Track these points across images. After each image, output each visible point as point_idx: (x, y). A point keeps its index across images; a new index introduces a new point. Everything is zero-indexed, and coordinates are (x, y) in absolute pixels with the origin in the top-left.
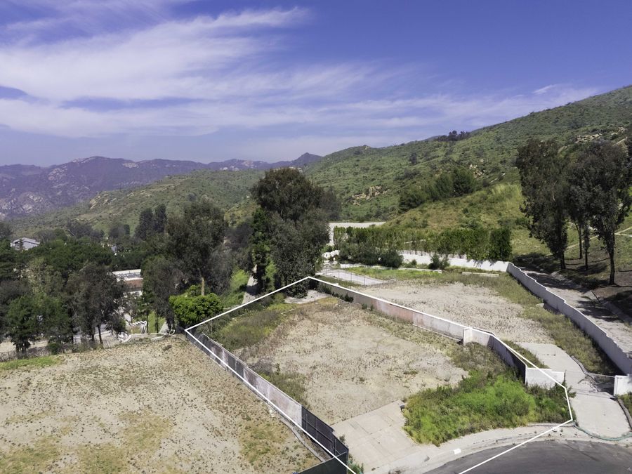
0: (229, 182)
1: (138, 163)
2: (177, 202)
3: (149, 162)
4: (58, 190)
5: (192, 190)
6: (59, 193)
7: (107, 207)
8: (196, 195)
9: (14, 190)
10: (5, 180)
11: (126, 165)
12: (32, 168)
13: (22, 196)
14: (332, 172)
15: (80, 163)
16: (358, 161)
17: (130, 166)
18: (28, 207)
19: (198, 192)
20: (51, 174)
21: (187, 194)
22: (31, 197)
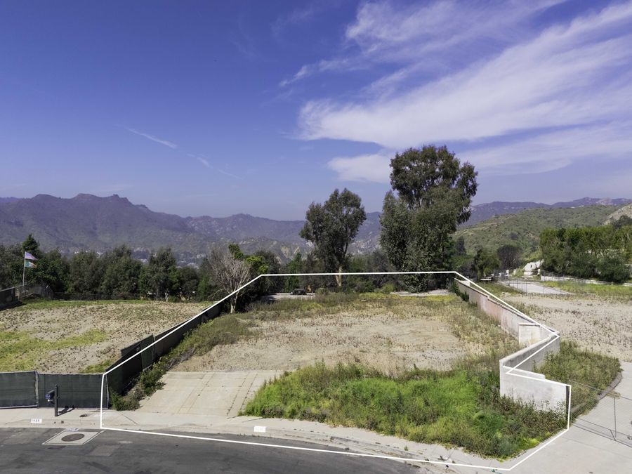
0: (565, 220)
1: (476, 207)
2: (497, 240)
3: (487, 205)
5: (515, 228)
8: (519, 233)
19: (522, 230)
21: (509, 233)
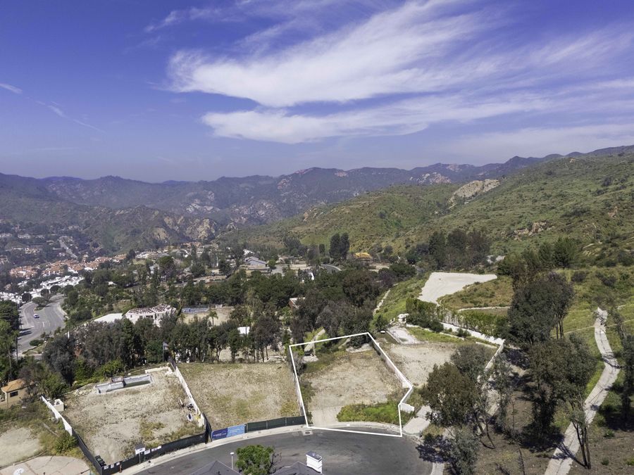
1: (348, 172)
4: (284, 197)
6: (284, 201)
7: (315, 222)
8: (386, 212)
9: (252, 197)
10: (247, 189)
11: (338, 174)
12: (267, 178)
13: (258, 203)
14: (514, 196)
15: (301, 173)
16: (545, 184)
17: (341, 175)
18: (262, 212)
19: (388, 210)
20: (279, 184)
21: (378, 212)
22: (264, 204)
